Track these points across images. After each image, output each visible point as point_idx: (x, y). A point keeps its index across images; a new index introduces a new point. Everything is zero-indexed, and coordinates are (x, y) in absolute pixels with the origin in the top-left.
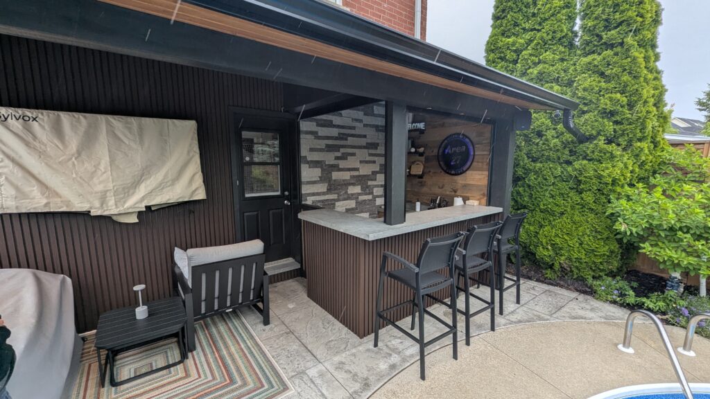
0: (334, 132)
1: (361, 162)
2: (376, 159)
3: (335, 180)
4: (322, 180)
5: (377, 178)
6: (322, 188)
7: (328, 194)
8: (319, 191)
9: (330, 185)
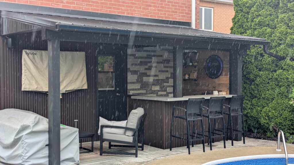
0: (145, 54)
1: (159, 71)
2: (168, 69)
3: (145, 82)
4: (138, 82)
5: (169, 81)
6: (138, 86)
7: (141, 90)
8: (136, 88)
9: (142, 85)
